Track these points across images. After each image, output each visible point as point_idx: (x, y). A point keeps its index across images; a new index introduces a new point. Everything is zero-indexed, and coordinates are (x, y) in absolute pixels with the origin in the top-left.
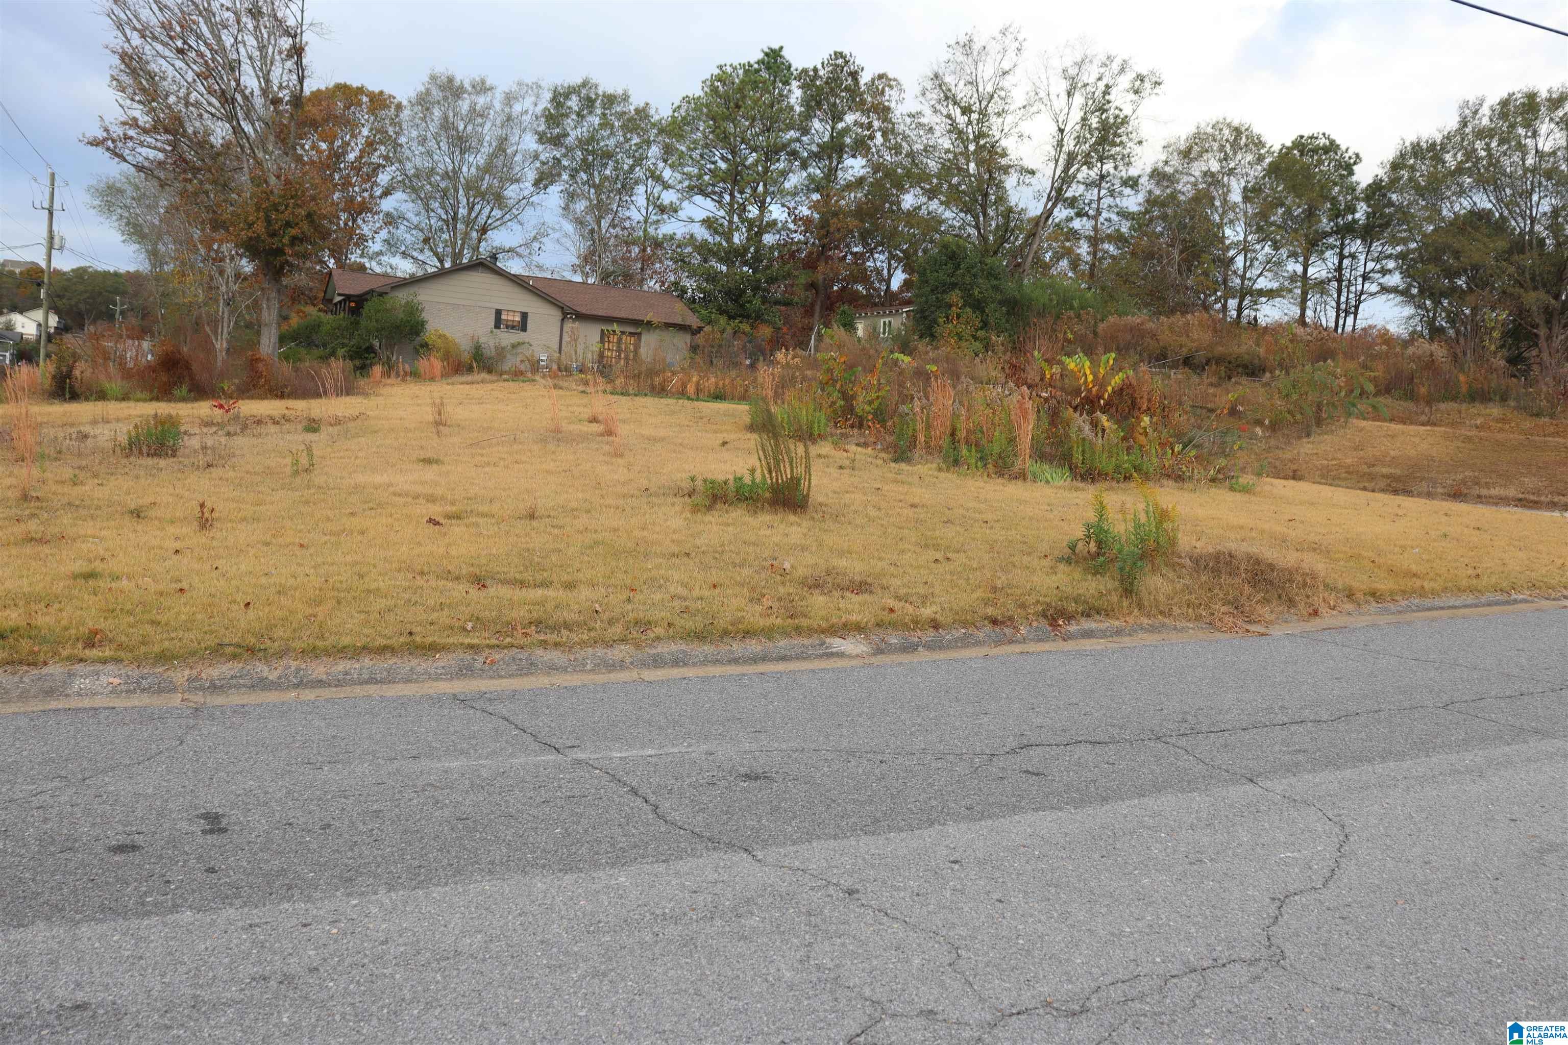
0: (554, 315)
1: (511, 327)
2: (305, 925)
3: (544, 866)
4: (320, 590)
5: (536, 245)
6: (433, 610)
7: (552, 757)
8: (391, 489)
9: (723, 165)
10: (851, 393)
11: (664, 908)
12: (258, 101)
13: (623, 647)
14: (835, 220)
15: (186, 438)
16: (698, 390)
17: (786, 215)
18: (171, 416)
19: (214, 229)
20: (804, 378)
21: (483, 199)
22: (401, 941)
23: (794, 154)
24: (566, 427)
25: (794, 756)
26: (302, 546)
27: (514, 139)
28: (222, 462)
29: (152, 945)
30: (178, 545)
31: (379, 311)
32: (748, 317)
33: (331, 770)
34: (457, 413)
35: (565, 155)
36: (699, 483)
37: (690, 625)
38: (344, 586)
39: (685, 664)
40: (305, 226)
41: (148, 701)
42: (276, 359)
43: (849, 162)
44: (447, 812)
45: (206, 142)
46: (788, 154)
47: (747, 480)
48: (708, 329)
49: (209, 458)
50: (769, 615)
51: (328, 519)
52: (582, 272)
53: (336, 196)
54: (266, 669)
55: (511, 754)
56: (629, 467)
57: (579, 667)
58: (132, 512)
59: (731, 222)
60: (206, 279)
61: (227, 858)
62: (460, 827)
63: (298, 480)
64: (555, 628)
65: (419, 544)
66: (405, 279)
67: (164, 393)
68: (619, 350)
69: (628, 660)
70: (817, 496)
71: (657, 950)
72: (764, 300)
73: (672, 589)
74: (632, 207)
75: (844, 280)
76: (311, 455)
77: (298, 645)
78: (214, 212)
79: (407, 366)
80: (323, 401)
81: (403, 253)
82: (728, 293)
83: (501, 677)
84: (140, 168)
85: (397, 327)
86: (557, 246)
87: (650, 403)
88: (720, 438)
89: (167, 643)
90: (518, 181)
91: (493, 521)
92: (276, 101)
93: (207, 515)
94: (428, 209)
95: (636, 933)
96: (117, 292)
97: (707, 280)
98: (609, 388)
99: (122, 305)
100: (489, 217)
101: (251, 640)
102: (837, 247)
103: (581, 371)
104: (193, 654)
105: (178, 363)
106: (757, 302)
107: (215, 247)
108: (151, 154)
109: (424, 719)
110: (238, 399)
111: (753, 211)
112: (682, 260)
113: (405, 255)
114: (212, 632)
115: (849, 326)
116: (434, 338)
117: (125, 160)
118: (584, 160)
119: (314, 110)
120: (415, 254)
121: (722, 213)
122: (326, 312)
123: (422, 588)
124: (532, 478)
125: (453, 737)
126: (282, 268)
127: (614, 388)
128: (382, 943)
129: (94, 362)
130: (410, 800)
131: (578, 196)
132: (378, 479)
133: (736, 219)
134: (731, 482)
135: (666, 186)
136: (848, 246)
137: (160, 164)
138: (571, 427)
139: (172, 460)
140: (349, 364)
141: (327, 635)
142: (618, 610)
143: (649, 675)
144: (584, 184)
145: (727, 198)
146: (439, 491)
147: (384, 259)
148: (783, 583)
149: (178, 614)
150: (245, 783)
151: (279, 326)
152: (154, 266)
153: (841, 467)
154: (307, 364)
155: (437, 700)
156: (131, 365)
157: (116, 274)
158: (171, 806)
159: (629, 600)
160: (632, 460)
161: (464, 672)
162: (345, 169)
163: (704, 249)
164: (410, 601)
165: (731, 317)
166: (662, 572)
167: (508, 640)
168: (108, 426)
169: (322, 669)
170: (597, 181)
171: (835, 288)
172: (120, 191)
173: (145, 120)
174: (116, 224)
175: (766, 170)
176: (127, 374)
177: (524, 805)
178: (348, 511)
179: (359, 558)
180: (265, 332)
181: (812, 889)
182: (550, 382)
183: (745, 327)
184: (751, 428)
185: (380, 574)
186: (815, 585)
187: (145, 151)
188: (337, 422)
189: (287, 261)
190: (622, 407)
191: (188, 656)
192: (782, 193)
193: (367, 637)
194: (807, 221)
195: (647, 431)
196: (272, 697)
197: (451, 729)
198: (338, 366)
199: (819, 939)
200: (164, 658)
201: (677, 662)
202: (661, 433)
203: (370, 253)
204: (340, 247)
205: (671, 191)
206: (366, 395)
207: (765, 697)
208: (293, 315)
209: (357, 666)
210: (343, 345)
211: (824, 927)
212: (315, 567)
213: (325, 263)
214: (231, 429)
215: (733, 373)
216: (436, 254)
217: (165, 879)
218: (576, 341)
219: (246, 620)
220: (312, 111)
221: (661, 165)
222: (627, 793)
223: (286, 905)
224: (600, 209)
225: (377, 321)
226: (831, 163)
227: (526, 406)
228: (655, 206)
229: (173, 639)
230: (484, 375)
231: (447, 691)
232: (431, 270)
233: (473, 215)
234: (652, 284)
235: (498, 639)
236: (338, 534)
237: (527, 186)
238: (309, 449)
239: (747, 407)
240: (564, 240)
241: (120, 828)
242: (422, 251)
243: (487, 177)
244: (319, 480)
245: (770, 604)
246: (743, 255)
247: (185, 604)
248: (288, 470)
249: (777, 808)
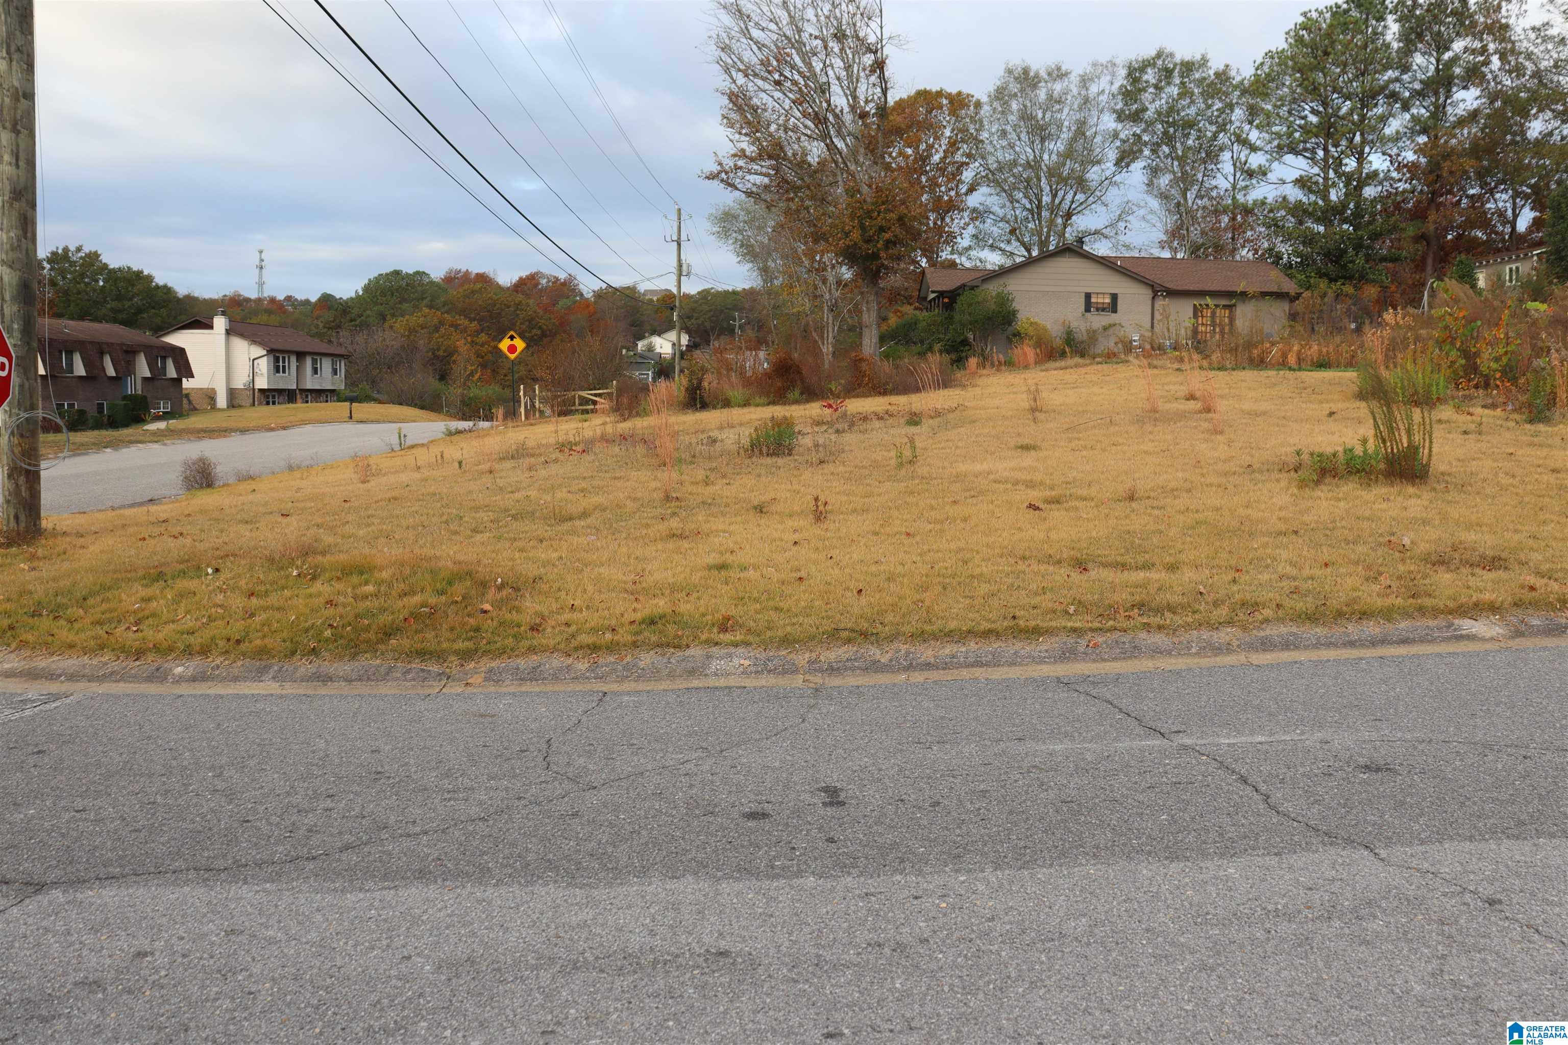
0: (1145, 294)
1: (1101, 309)
2: (916, 898)
3: (1149, 853)
4: (927, 576)
5: (1122, 225)
6: (1036, 594)
7: (1157, 742)
8: (991, 477)
9: (1314, 119)
10: (1473, 350)
11: (1276, 904)
12: (848, 118)
13: (1229, 630)
14: (1448, 163)
15: (800, 437)
16: (1300, 360)
17: (1388, 163)
18: (785, 418)
19: (816, 241)
20: (1417, 339)
21: (1066, 185)
22: (1006, 919)
23: (1394, 96)
24: (1162, 406)
25: (1420, 747)
26: (908, 534)
27: (1092, 121)
28: (832, 458)
29: (780, 905)
30: (796, 537)
31: (971, 305)
32: (1351, 278)
33: (940, 750)
34: (1052, 398)
35: (1144, 131)
36: (1305, 457)
37: (1300, 605)
38: (949, 571)
39: (1297, 648)
40: (897, 229)
41: (774, 681)
42: (877, 358)
43: (1459, 95)
44: (1051, 795)
45: (804, 162)
46: (1387, 97)
47: (1359, 451)
48: (1306, 294)
49: (821, 455)
50: (1387, 595)
51: (932, 508)
52: (1170, 248)
53: (925, 197)
54: (878, 652)
55: (1115, 738)
56: (1230, 443)
57: (1183, 650)
58: (755, 508)
59: (1326, 179)
60: (811, 288)
61: (846, 829)
62: (1065, 809)
63: (903, 472)
64: (1159, 611)
65: (1020, 529)
66: (995, 271)
67: (779, 397)
68: (1213, 324)
69: (1235, 643)
70: (1438, 465)
71: (1269, 948)
72: (1368, 259)
73: (1280, 569)
74: (1219, 175)
75: (1459, 227)
76: (914, 448)
77: (907, 629)
78: (815, 226)
79: (1001, 356)
80: (923, 395)
81: (991, 246)
82: (1327, 255)
83: (1104, 660)
84: (749, 194)
85: (989, 319)
86: (1144, 224)
87: (1249, 376)
88: (1327, 408)
89: (789, 629)
90: (1099, 162)
91: (1093, 504)
92: (864, 115)
93: (821, 508)
94: (1012, 200)
95: (1247, 928)
96: (735, 308)
97: (1304, 243)
98: (1205, 363)
99: (740, 320)
100: (1073, 202)
101: (865, 625)
102: (1450, 192)
103: (1175, 349)
104: (812, 638)
105: (790, 367)
106: (1360, 261)
107: (818, 258)
108: (759, 179)
109: (1029, 702)
110: (845, 398)
111: (1351, 164)
112: (1276, 225)
113: (993, 247)
114: (828, 618)
115: (1468, 278)
116: (1026, 326)
117: (737, 189)
118: (1165, 133)
119: (899, 119)
120: (1003, 245)
121: (1316, 170)
122: (921, 309)
123: (1024, 572)
124: (1129, 459)
125: (1057, 720)
126: (878, 271)
127: (1210, 364)
128: (989, 920)
129: (719, 373)
130: (1016, 781)
131: (1161, 170)
132: (978, 467)
133: (1331, 174)
134: (1341, 455)
135: (1254, 149)
136: (1463, 189)
137: (766, 187)
138: (1168, 406)
139: (789, 458)
140: (947, 358)
141: (934, 619)
142: (1223, 592)
143: (1259, 658)
144: (1166, 157)
145: (1321, 153)
146: (1038, 477)
147: (973, 253)
148: (1403, 560)
149: (798, 600)
150: (860, 760)
151: (879, 326)
152: (765, 281)
153: (1465, 433)
154: (906, 360)
155: (1041, 683)
156: (749, 374)
157: (734, 293)
158: (795, 778)
159: (1234, 581)
160: (1232, 436)
161: (1067, 655)
162: (931, 170)
163: (1299, 211)
164: (1012, 585)
165: (1332, 280)
166: (1269, 551)
167: (1111, 623)
168: (732, 430)
169: (930, 652)
170: (1180, 153)
171: (1450, 237)
172: (735, 217)
173: (751, 150)
174: (732, 247)
175: (1363, 117)
176: (747, 382)
177: (1128, 789)
178: (952, 499)
179: (962, 544)
180: (866, 332)
181: (1445, 895)
182: (1145, 362)
183: (1349, 289)
184: (1361, 396)
185: (983, 560)
186: (1440, 561)
187: (752, 178)
188: (938, 414)
189: (883, 265)
190: (1221, 381)
191: (808, 640)
192: (1383, 140)
193: (973, 621)
194: (1413, 168)
195: (1247, 406)
196: (883, 679)
197: (1055, 712)
198: (935, 360)
199: (1454, 951)
200: (787, 641)
201: (1287, 646)
202: (1263, 406)
203: (960, 249)
204: (931, 246)
205: (1259, 153)
206: (964, 387)
207: (1385, 682)
208: (891, 315)
209: (963, 649)
210: (940, 340)
211: (1459, 938)
212: (921, 555)
213: (918, 262)
214: (840, 426)
215: (1338, 339)
216: (1023, 244)
217: (791, 846)
218: (1167, 318)
219: (859, 605)
220: (896, 119)
221: (1247, 127)
222: (1236, 781)
223: (899, 877)
224: (1185, 181)
225: (970, 314)
226: (1437, 100)
227: (1120, 388)
228: (1243, 171)
229: (794, 624)
230: (1077, 360)
231: (1051, 674)
232: (1018, 260)
233: (1057, 201)
234: (1245, 253)
235: (1100, 622)
236: (942, 522)
237: (1109, 166)
238: (912, 441)
239: (1355, 374)
240: (1149, 217)
241: (752, 797)
242: (1009, 242)
243: (1068, 162)
244: (922, 470)
245: (1388, 582)
246: (1342, 212)
247: (804, 592)
248: (893, 462)
249: (1402, 803)
